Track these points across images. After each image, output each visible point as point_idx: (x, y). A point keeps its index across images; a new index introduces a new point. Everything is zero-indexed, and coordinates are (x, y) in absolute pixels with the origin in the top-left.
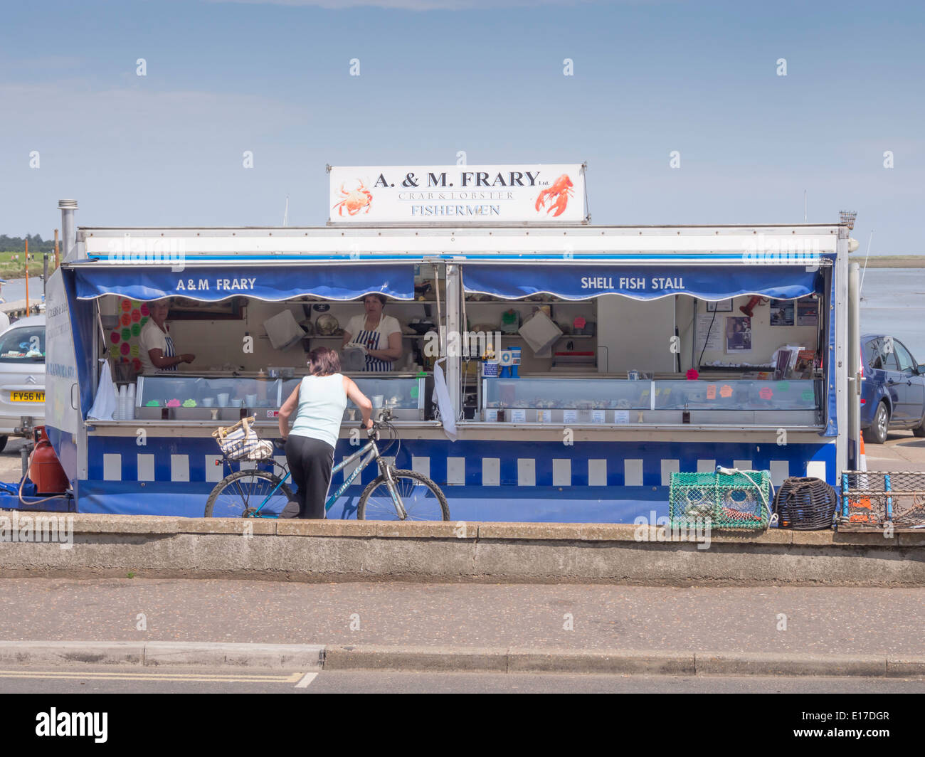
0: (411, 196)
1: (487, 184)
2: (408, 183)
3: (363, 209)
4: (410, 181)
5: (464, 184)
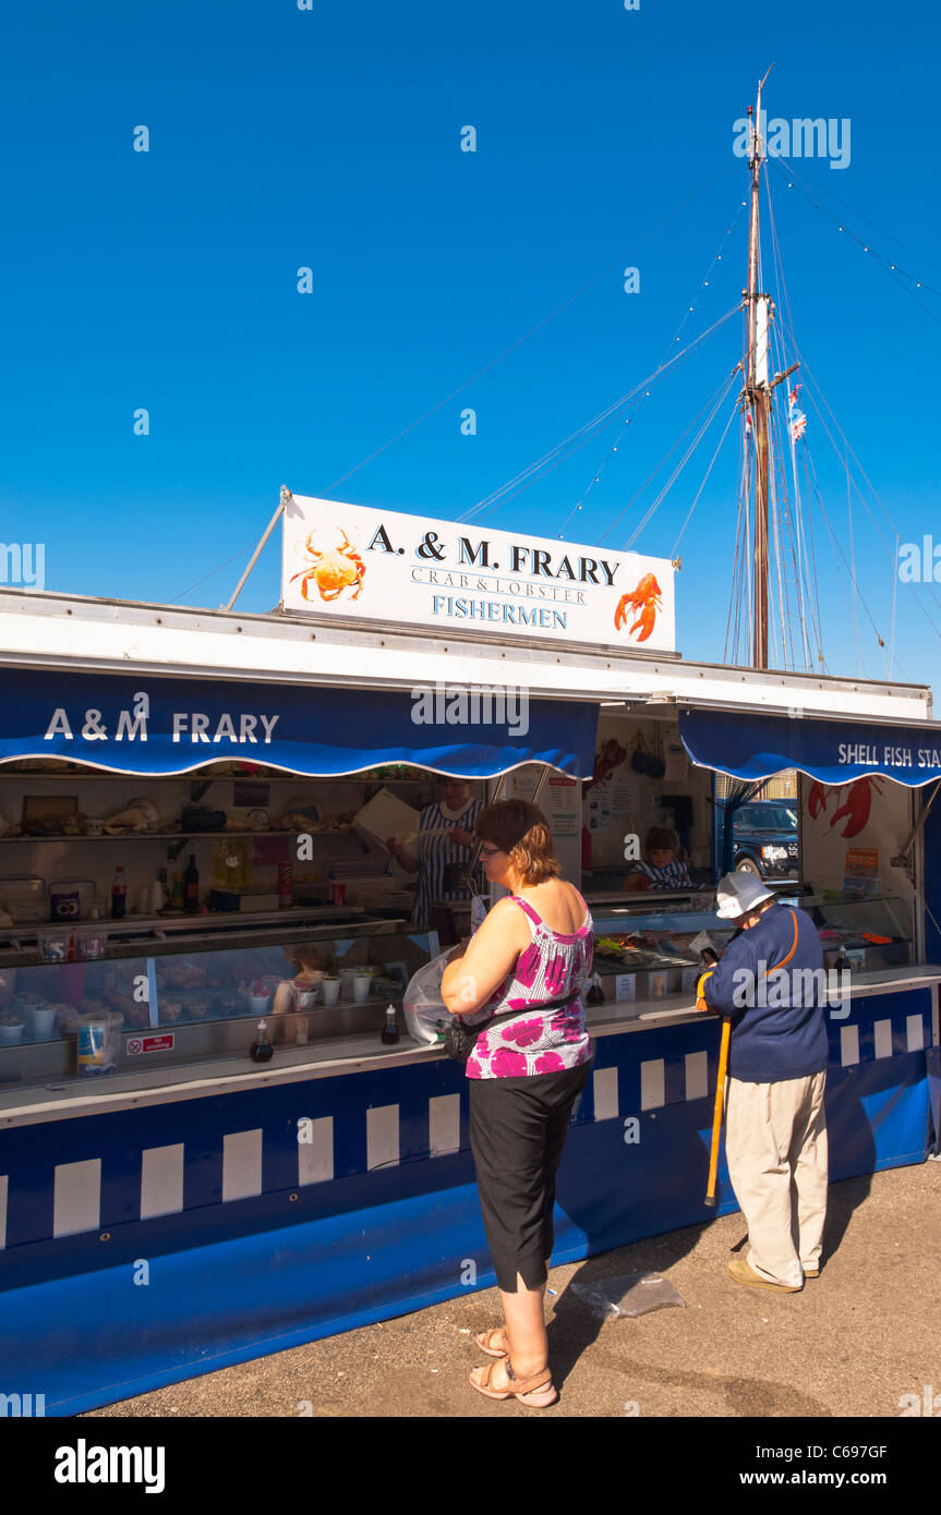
0: (433, 578)
1: (549, 574)
2: (426, 550)
3: (349, 591)
4: (430, 548)
5: (516, 568)
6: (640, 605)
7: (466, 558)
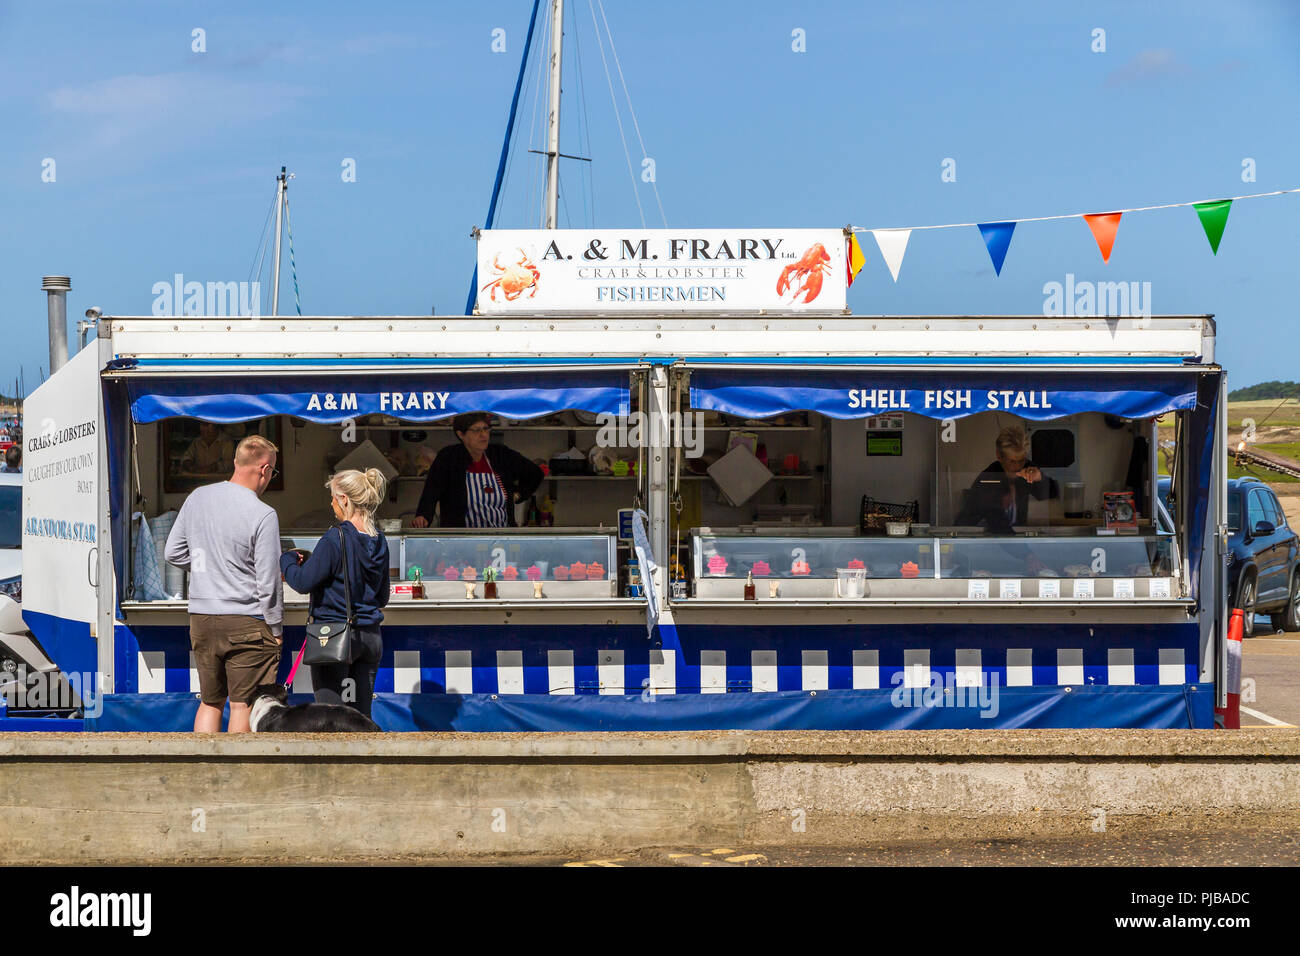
6: (806, 272)
7: (627, 254)
